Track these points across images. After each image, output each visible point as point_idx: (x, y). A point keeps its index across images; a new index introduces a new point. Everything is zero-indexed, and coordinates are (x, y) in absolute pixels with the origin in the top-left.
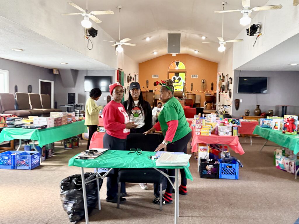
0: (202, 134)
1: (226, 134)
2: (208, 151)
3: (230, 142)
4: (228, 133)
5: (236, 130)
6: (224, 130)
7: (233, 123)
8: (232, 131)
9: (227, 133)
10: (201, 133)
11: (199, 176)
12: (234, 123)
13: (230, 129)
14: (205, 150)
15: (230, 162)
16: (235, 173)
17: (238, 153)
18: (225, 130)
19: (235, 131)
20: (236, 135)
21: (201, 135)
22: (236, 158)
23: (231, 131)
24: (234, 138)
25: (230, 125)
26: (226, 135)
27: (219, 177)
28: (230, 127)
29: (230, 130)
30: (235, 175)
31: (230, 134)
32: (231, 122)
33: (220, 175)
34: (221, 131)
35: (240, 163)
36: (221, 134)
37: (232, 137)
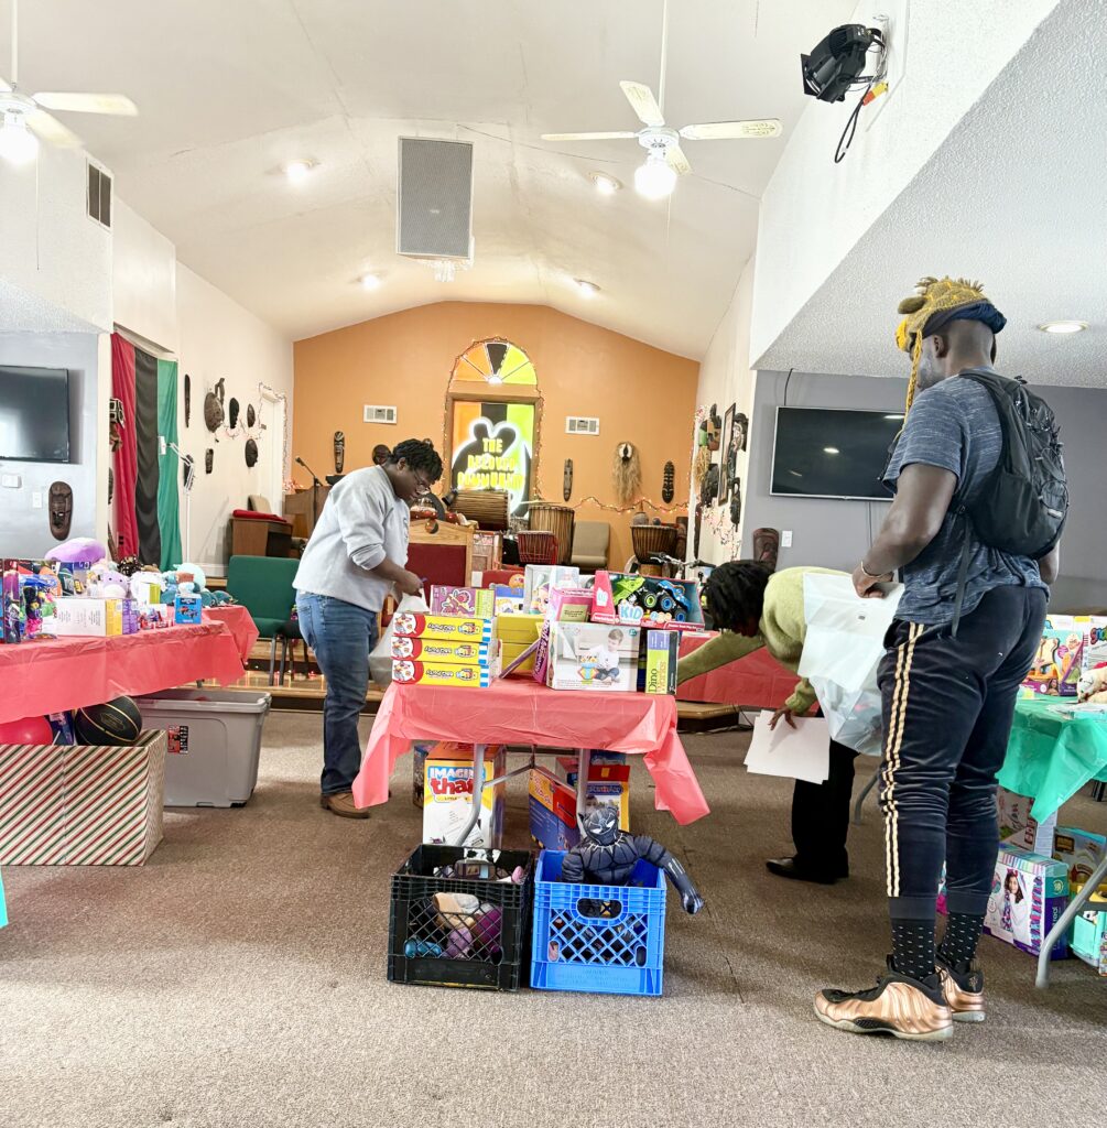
0: (431, 673)
1: (597, 677)
2: (487, 797)
3: (619, 735)
4: (614, 671)
5: (665, 654)
6: (585, 654)
7: (650, 601)
8: (640, 661)
9: (602, 673)
10: (426, 667)
11: (382, 967)
12: (658, 608)
13: (628, 646)
14: (467, 786)
15: (619, 873)
16: (642, 950)
17: (667, 808)
18: (592, 652)
19: (658, 660)
20: (663, 690)
21: (426, 680)
23: (633, 661)
24: (646, 706)
25: (624, 620)
26: (597, 686)
27: (532, 985)
28: (622, 629)
29: (629, 655)
30: (642, 963)
31: (626, 680)
32: (634, 598)
33: (538, 964)
34: (561, 657)
35: (685, 881)
36: (565, 676)
37: (640, 697)
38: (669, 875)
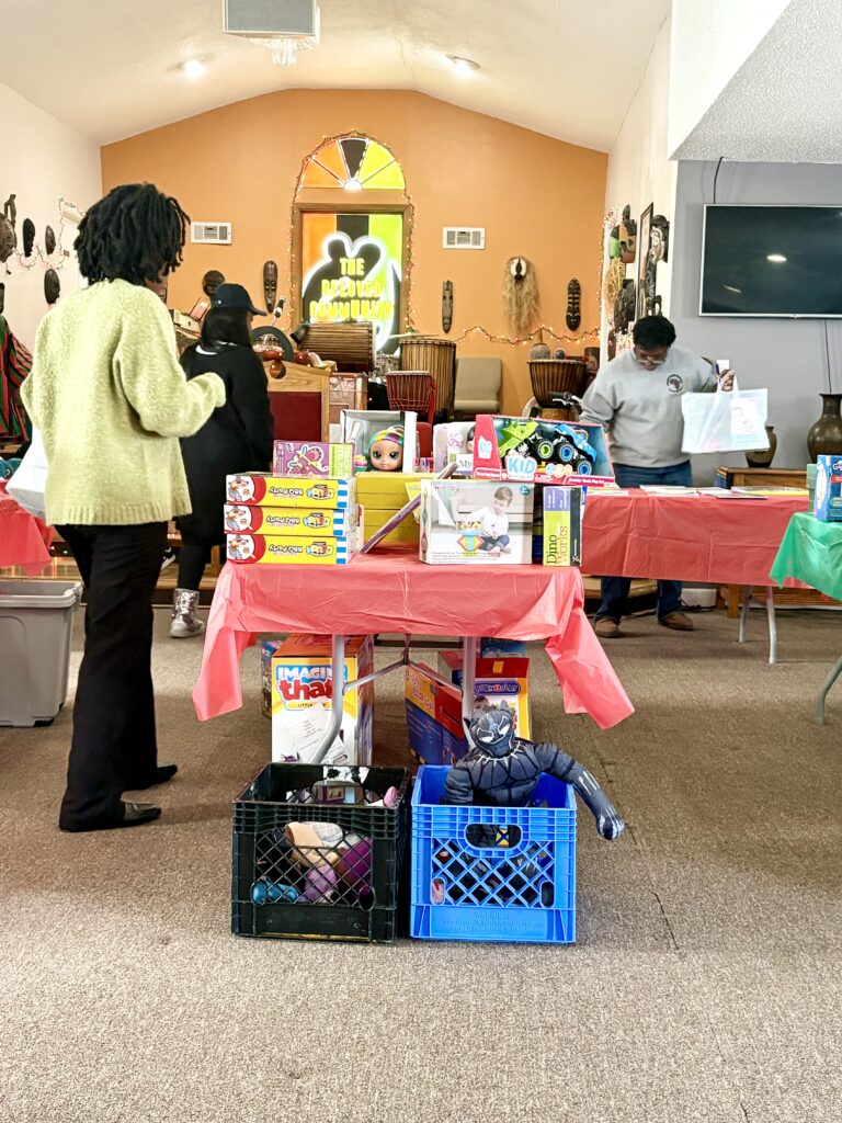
0: (273, 548)
1: (482, 547)
2: (351, 700)
3: (512, 619)
4: (503, 540)
5: (566, 516)
7: (545, 451)
8: (535, 527)
9: (488, 542)
10: (269, 541)
11: (225, 917)
12: (555, 459)
13: (519, 508)
14: (322, 689)
15: (516, 791)
16: (549, 887)
17: (583, 710)
18: (474, 517)
19: (557, 524)
20: (566, 562)
21: (268, 558)
22: (564, 759)
23: (526, 527)
24: (544, 582)
25: (512, 474)
26: (483, 559)
27: (412, 934)
28: (512, 487)
29: (520, 519)
30: (549, 903)
31: (518, 550)
32: (525, 448)
33: (419, 908)
34: (436, 524)
35: (601, 799)
36: (441, 548)
37: (537, 570)
38: (580, 791)
